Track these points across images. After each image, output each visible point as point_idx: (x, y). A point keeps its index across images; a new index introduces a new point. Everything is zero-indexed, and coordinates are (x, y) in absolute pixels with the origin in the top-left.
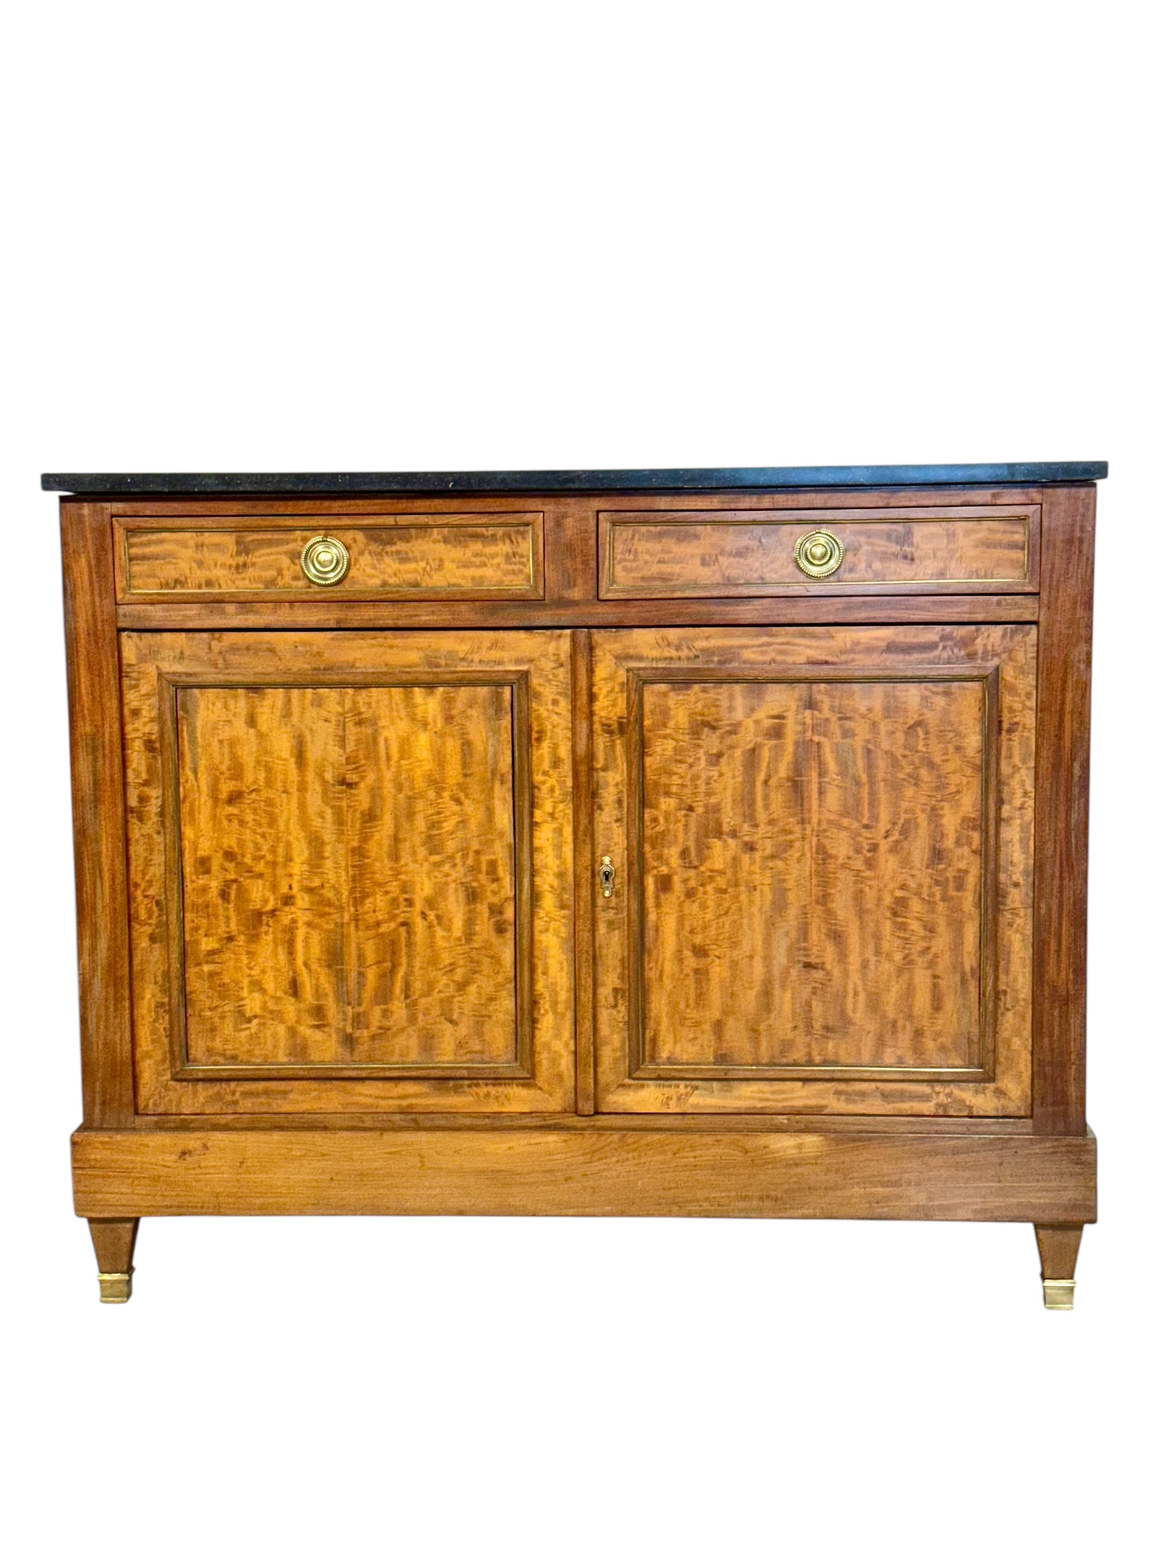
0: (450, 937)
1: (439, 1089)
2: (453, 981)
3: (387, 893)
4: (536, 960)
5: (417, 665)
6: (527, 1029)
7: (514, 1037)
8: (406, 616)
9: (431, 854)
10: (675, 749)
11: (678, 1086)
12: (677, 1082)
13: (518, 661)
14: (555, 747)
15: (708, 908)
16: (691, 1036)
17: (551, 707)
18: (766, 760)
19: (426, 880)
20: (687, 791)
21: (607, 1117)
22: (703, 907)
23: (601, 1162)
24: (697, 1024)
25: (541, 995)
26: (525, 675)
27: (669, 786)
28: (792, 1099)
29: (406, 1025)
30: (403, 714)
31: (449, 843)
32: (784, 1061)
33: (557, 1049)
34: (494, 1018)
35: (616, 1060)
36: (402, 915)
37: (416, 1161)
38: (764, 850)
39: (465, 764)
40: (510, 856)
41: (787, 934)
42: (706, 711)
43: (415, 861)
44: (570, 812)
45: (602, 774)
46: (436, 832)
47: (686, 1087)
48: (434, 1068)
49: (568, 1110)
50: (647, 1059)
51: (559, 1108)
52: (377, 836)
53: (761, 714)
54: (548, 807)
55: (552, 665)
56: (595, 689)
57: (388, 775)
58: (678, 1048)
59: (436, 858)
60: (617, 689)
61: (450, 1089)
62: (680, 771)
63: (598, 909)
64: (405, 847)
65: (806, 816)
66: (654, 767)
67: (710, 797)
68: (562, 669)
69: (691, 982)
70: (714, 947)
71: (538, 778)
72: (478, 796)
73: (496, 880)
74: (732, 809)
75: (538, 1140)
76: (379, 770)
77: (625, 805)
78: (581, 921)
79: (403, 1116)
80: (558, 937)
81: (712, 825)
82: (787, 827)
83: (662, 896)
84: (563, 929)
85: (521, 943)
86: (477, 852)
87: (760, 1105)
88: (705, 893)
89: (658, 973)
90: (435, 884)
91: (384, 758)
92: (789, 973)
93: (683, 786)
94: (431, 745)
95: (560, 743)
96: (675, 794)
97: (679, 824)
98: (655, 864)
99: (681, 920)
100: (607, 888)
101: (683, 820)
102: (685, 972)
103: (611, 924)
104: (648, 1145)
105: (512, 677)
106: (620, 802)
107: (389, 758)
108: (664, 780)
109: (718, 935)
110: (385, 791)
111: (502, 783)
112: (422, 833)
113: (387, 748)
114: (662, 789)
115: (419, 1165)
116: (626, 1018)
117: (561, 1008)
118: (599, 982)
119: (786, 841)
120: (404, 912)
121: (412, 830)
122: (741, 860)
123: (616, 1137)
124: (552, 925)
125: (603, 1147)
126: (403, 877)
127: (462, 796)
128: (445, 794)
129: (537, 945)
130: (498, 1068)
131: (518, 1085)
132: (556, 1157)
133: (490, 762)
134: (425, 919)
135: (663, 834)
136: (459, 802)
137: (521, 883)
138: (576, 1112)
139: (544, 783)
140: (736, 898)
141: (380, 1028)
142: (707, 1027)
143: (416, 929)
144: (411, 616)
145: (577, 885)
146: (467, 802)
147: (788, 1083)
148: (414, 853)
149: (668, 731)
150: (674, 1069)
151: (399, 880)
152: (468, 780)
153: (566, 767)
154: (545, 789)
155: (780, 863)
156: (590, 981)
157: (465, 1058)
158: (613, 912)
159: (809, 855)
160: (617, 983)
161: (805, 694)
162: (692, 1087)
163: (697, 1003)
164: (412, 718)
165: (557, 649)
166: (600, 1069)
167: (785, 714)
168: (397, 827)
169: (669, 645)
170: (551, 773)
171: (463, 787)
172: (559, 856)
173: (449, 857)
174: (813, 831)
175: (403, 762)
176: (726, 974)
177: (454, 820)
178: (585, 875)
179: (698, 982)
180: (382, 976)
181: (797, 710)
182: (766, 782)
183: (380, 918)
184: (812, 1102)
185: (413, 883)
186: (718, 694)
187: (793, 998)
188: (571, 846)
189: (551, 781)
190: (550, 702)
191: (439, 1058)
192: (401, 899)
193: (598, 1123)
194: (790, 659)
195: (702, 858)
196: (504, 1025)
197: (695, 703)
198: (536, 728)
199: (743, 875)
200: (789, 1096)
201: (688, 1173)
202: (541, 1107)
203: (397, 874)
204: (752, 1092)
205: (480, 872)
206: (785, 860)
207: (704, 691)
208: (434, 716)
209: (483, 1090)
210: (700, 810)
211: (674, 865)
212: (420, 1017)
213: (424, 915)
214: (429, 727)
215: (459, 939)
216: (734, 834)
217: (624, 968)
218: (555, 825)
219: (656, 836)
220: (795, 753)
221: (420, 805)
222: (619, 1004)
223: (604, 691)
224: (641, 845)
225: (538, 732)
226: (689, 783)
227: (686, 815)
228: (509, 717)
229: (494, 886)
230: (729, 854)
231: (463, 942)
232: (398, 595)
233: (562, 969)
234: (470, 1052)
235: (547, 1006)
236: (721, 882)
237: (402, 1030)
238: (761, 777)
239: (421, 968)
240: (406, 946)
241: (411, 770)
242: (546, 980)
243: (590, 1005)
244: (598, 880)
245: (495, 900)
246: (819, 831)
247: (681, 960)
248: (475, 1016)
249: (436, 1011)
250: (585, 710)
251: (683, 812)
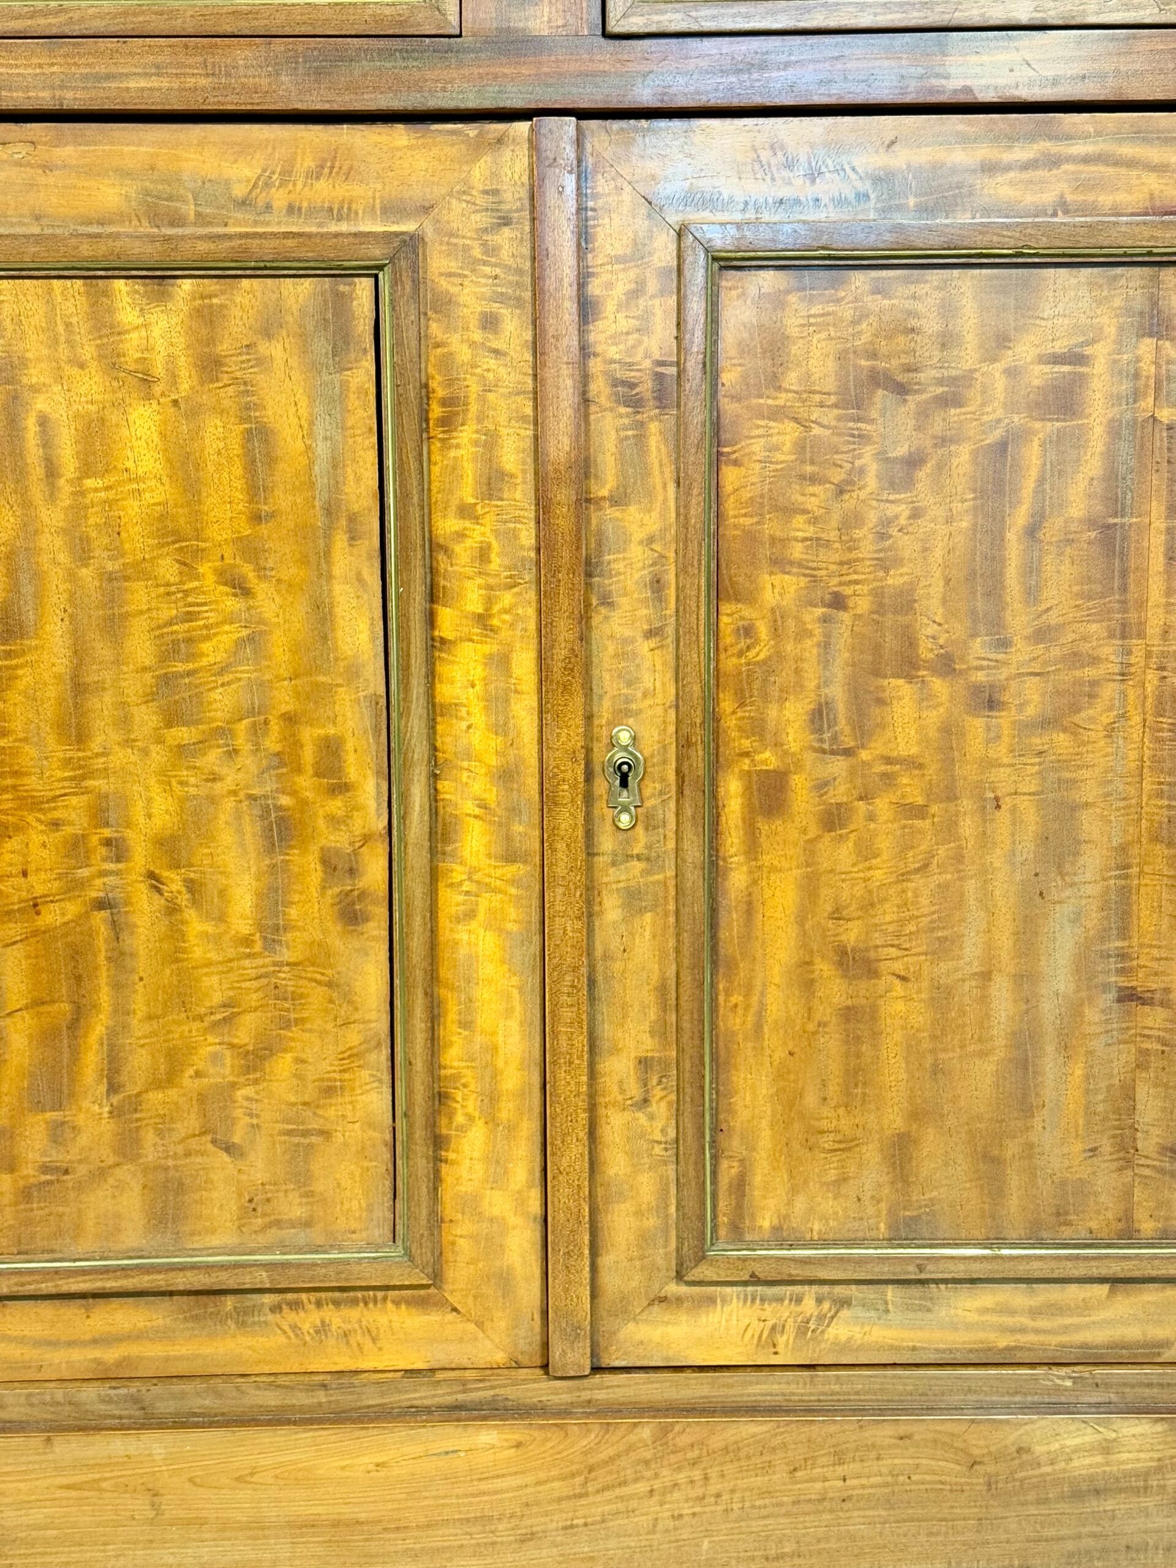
0: (220, 936)
1: (196, 1318)
2: (232, 1046)
3: (56, 825)
4: (443, 992)
5: (121, 217)
6: (422, 1165)
7: (388, 1183)
8: (85, 77)
9: (169, 725)
10: (800, 447)
11: (799, 1300)
12: (798, 1289)
13: (391, 209)
14: (490, 443)
15: (876, 856)
16: (832, 1174)
17: (477, 336)
18: (1033, 474)
19: (156, 789)
20: (829, 558)
21: (623, 1377)
22: (866, 852)
23: (609, 1495)
24: (847, 1145)
25: (456, 1077)
26: (412, 244)
27: (785, 541)
28: (1078, 1328)
29: (111, 1160)
30: (88, 352)
31: (216, 695)
32: (1067, 1233)
33: (496, 1211)
34: (338, 1138)
35: (644, 1239)
36: (98, 882)
37: (140, 1505)
38: (1021, 706)
39: (256, 489)
40: (376, 729)
41: (1076, 919)
42: (884, 347)
43: (128, 743)
44: (530, 612)
45: (611, 512)
46: (180, 667)
47: (819, 1301)
48: (182, 1268)
49: (525, 1361)
50: (722, 1232)
51: (500, 1357)
52: (26, 678)
53: (1025, 350)
54: (473, 600)
55: (481, 220)
56: (595, 288)
57: (52, 517)
58: (800, 1204)
59: (183, 734)
60: (653, 286)
61: (229, 1316)
62: (812, 503)
63: (600, 861)
64: (102, 706)
65: (1133, 616)
66: (746, 495)
67: (887, 570)
68: (506, 232)
69: (831, 1043)
70: (893, 952)
71: (447, 525)
72: (291, 571)
73: (342, 789)
74: (944, 602)
75: (449, 1445)
76: (27, 504)
77: (672, 592)
78: (560, 890)
79: (104, 1390)
80: (501, 931)
81: (890, 642)
82: (1085, 647)
83: (763, 826)
84: (512, 913)
85: (405, 949)
86: (290, 719)
87: (1002, 1343)
88: (871, 817)
89: (751, 1019)
90: (182, 801)
91: (37, 471)
92: (1081, 1014)
93: (818, 542)
94: (163, 435)
95: (504, 431)
96: (800, 565)
97: (809, 642)
98: (746, 744)
99: (810, 886)
100: (625, 809)
101: (818, 630)
102: (818, 1016)
103: (633, 899)
104: (726, 1450)
105: (376, 252)
106: (657, 584)
107: (52, 472)
108: (771, 527)
109: (902, 922)
110: (44, 559)
111: (353, 537)
112: (145, 669)
113: (47, 443)
114: (765, 551)
115: (151, 1514)
116: (672, 1134)
117: (506, 1110)
118: (605, 1045)
119: (1079, 682)
120: (103, 874)
121: (117, 662)
122: (962, 734)
123: (646, 1432)
124: (485, 903)
125: (612, 1459)
126: (97, 783)
127: (248, 570)
128: (204, 568)
129: (445, 954)
130: (347, 1262)
131: (397, 1303)
132: (499, 1484)
133: (321, 482)
134: (159, 891)
135: (768, 667)
136: (242, 589)
137: (405, 796)
138: (545, 1367)
139: (461, 535)
140: (949, 829)
141: (45, 1169)
142: (871, 1153)
143: (134, 919)
144: (98, 78)
145: (547, 799)
146: (262, 590)
147: (1073, 1288)
148: (124, 721)
149: (782, 399)
150: (794, 1260)
151: (87, 791)
152: (264, 529)
153: (518, 495)
154: (463, 552)
155: (1062, 740)
156: (581, 1041)
157: (262, 1240)
158: (638, 866)
159: (1136, 719)
160: (648, 1045)
161: (1139, 302)
162: (834, 1301)
163: (847, 1092)
164: (112, 362)
165: (495, 175)
166: (606, 1261)
167: (1088, 351)
168: (79, 653)
169: (789, 165)
170: (479, 510)
171: (251, 550)
172: (501, 727)
173: (220, 732)
174: (1148, 655)
175: (90, 483)
176: (920, 1018)
177: (229, 636)
178: (569, 775)
179: (852, 1040)
180: (48, 1037)
181: (1119, 342)
182: (1032, 532)
183: (39, 890)
184: (1133, 1333)
185: (124, 802)
186: (914, 297)
187: (1088, 1077)
188: (532, 701)
189: (479, 533)
190: (474, 323)
191: (197, 1243)
192: (94, 840)
193: (600, 1395)
194: (1106, 200)
195: (863, 731)
196: (362, 1152)
197: (855, 323)
198: (441, 393)
199: (967, 772)
200: (1075, 1320)
201: (826, 1516)
202: (456, 1354)
203: (82, 773)
204: (986, 1311)
205: (299, 770)
206: (1074, 730)
207: (878, 290)
208: (171, 359)
209: (309, 1319)
210: (863, 605)
211: (794, 747)
212: (149, 1137)
213: (154, 880)
214: (157, 389)
215: (247, 941)
216: (946, 665)
217: (664, 1008)
218: (490, 647)
219: (749, 674)
220: (1110, 456)
221: (139, 595)
222: (654, 1101)
223: (620, 289)
224: (711, 699)
225: (444, 403)
226: (833, 535)
227: (825, 620)
228: (369, 364)
229: (336, 805)
230: (933, 717)
231: (258, 947)
232: (62, 18)
233: (509, 1012)
234: (278, 1223)
235: (472, 1106)
236: (911, 788)
237: (101, 1173)
238: (1020, 517)
239: (150, 1017)
240: (109, 959)
241: (110, 503)
242: (469, 1041)
243: (582, 1103)
244: (601, 787)
245: (339, 840)
246: (1164, 655)
247: (808, 985)
248: (289, 1133)
249: (191, 1122)
250: (571, 341)
251: (820, 611)
